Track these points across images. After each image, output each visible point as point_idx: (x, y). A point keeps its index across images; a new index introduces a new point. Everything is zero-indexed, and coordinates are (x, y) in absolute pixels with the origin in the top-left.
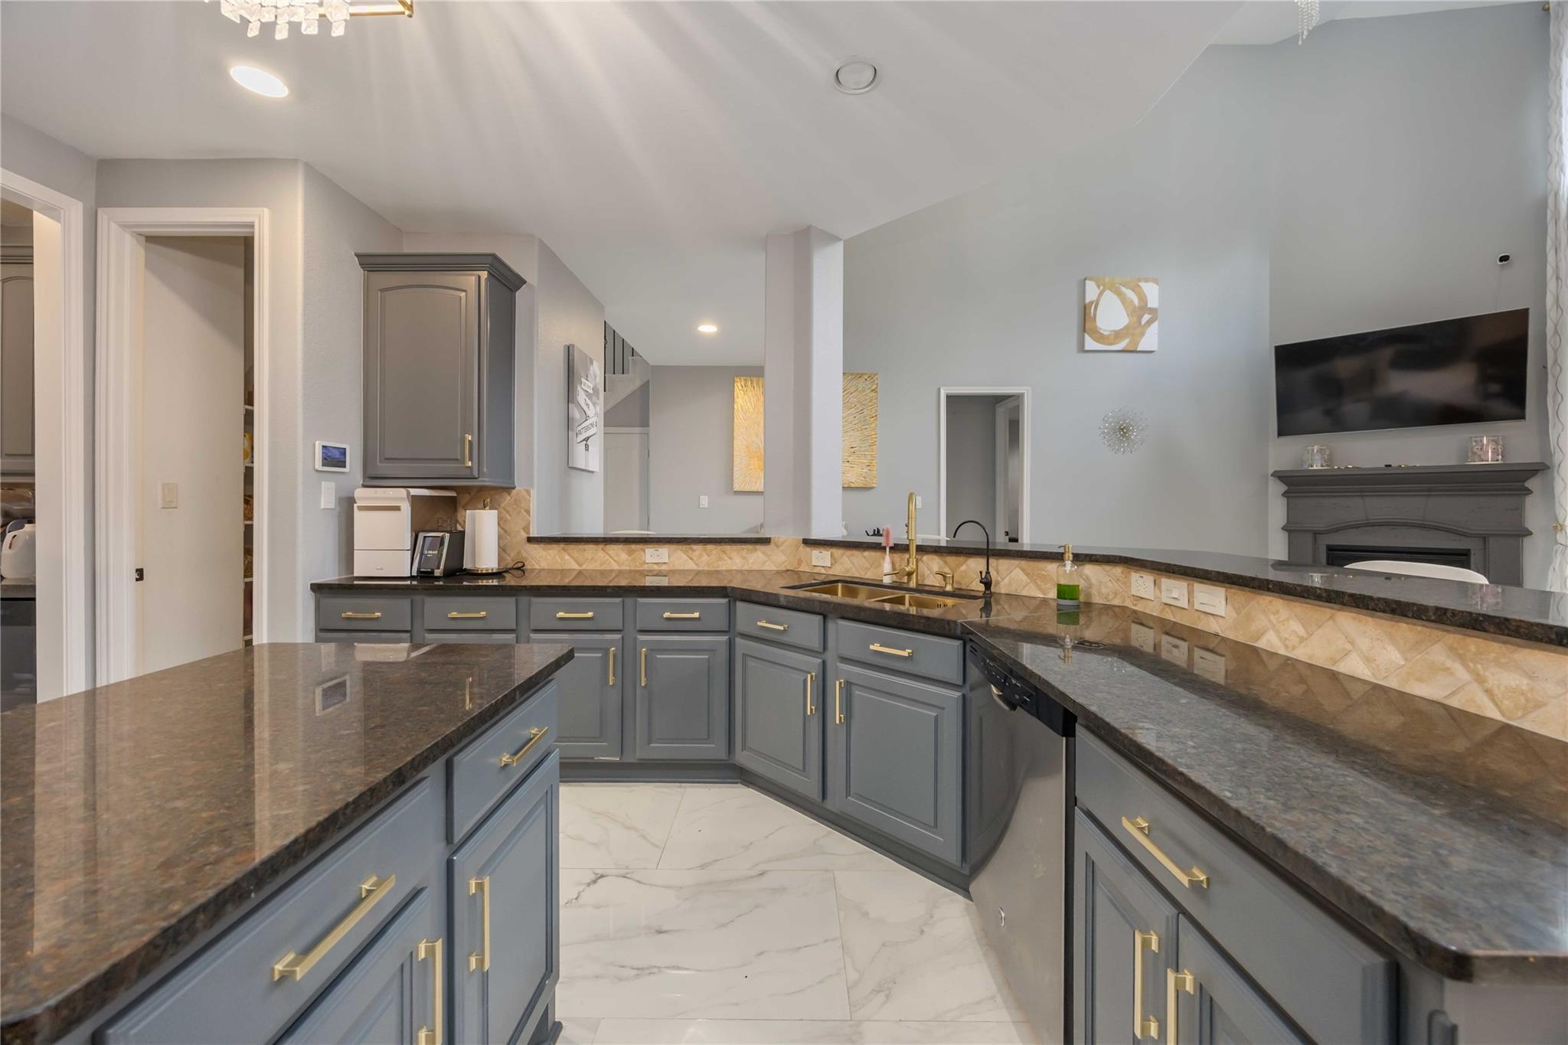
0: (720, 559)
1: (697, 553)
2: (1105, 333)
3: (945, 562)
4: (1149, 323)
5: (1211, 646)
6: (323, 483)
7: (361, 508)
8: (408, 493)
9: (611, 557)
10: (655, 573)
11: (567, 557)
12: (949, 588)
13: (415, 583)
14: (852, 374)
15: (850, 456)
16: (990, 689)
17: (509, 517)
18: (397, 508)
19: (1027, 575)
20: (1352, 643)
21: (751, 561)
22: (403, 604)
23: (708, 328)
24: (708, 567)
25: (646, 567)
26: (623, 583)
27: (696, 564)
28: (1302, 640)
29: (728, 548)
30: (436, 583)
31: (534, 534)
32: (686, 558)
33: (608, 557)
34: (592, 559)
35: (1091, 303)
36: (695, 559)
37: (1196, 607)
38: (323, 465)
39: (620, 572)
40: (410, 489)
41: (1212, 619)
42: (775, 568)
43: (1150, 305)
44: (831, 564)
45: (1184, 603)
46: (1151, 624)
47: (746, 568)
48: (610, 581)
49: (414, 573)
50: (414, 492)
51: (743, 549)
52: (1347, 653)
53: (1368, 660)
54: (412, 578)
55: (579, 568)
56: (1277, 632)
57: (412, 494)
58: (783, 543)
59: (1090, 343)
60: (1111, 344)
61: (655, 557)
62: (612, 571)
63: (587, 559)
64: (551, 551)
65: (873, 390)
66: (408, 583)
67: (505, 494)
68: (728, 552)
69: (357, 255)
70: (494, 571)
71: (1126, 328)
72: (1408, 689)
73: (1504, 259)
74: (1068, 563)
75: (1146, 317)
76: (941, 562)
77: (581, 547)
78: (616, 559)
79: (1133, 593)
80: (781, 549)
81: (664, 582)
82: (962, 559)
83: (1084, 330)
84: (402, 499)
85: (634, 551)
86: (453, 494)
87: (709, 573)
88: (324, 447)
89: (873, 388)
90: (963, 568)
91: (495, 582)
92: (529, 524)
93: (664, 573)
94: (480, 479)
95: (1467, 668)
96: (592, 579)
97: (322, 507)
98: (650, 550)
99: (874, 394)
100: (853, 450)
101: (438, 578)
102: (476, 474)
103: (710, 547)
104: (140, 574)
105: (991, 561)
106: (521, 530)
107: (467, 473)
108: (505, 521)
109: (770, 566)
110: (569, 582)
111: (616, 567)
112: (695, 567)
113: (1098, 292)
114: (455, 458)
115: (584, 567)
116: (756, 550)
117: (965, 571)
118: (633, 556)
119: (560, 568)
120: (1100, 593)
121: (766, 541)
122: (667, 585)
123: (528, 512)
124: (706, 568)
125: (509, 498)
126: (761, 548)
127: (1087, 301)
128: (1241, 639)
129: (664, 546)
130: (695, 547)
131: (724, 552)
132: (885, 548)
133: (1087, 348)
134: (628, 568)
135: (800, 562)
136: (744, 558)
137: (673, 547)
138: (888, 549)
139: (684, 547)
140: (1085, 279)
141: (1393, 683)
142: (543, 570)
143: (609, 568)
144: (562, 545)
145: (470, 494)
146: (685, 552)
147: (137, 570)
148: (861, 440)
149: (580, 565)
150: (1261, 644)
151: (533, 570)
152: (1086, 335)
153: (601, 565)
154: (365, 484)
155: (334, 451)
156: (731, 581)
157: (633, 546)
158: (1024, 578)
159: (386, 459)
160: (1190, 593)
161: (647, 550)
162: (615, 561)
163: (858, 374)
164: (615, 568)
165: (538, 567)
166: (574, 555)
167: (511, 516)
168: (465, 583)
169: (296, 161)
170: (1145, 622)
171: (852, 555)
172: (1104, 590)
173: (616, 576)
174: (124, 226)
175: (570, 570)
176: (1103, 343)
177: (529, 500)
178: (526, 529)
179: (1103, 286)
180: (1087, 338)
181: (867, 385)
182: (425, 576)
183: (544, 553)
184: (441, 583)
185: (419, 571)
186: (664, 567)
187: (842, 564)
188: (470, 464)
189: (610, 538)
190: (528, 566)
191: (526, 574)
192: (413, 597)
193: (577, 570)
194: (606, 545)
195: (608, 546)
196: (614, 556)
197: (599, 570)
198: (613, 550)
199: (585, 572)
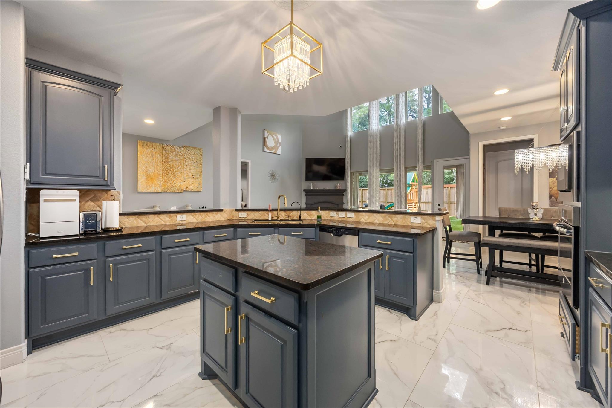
0: (206, 217)
1: (197, 216)
2: (269, 147)
3: (286, 213)
4: (279, 146)
5: (350, 223)
7: (46, 201)
9: (161, 219)
10: (181, 224)
11: (140, 221)
12: (290, 219)
13: (81, 237)
14: (192, 147)
15: (192, 179)
16: (331, 234)
18: (74, 200)
19: (308, 214)
20: (376, 218)
21: (216, 217)
23: (149, 121)
24: (201, 220)
25: (177, 222)
26: (167, 229)
27: (197, 220)
28: (368, 219)
29: (208, 213)
31: (122, 212)
32: (193, 218)
33: (160, 220)
34: (152, 221)
35: (266, 137)
36: (196, 218)
37: (347, 217)
39: (165, 225)
41: (350, 218)
42: (224, 219)
43: (279, 141)
44: (247, 216)
45: (344, 216)
46: (336, 222)
47: (214, 220)
48: (161, 229)
51: (214, 213)
52: (375, 220)
53: (378, 220)
54: (81, 235)
56: (364, 219)
58: (226, 211)
59: (266, 150)
60: (271, 150)
61: (181, 218)
63: (150, 221)
64: (131, 219)
65: (200, 155)
66: (78, 237)
68: (208, 215)
71: (274, 146)
72: (383, 223)
73: (341, 146)
74: (319, 211)
75: (278, 145)
76: (285, 213)
77: (147, 216)
78: (164, 220)
79: (331, 216)
80: (226, 212)
81: (185, 227)
82: (291, 212)
83: (264, 145)
84: (75, 196)
85: (172, 216)
87: (202, 223)
89: (201, 154)
90: (291, 214)
93: (184, 224)
95: (391, 218)
96: (152, 229)
98: (178, 215)
99: (201, 156)
100: (193, 177)
102: (109, 184)
103: (202, 213)
105: (301, 212)
107: (104, 183)
109: (222, 219)
111: (163, 223)
112: (196, 221)
113: (268, 135)
114: (97, 176)
115: (148, 224)
116: (218, 214)
117: (292, 215)
118: (171, 219)
119: (136, 226)
120: (323, 217)
121: (221, 210)
122: (186, 228)
124: (201, 221)
125: (107, 195)
126: (220, 213)
127: (265, 137)
128: (357, 221)
129: (185, 214)
130: (196, 214)
131: (207, 215)
132: (269, 210)
133: (265, 151)
134: (169, 223)
135: (233, 217)
136: (214, 217)
137: (188, 214)
138: (270, 210)
139: (192, 214)
140: (264, 130)
141: (382, 223)
143: (160, 224)
144: (137, 216)
146: (193, 216)
148: (196, 173)
149: (146, 224)
150: (361, 221)
152: (265, 147)
153: (156, 223)
156: (209, 225)
157: (172, 215)
158: (307, 215)
160: (346, 214)
161: (177, 216)
162: (163, 221)
163: (195, 148)
166: (143, 220)
170: (333, 221)
171: (255, 213)
172: (324, 216)
173: (164, 227)
175: (141, 226)
176: (269, 150)
177: (119, 196)
179: (269, 133)
180: (265, 148)
181: (198, 153)
183: (127, 220)
185: (82, 231)
186: (184, 222)
187: (250, 216)
188: (107, 179)
189: (163, 212)
193: (145, 226)
194: (159, 215)
195: (160, 215)
196: (162, 219)
197: (156, 225)
198: (163, 216)
199: (149, 227)
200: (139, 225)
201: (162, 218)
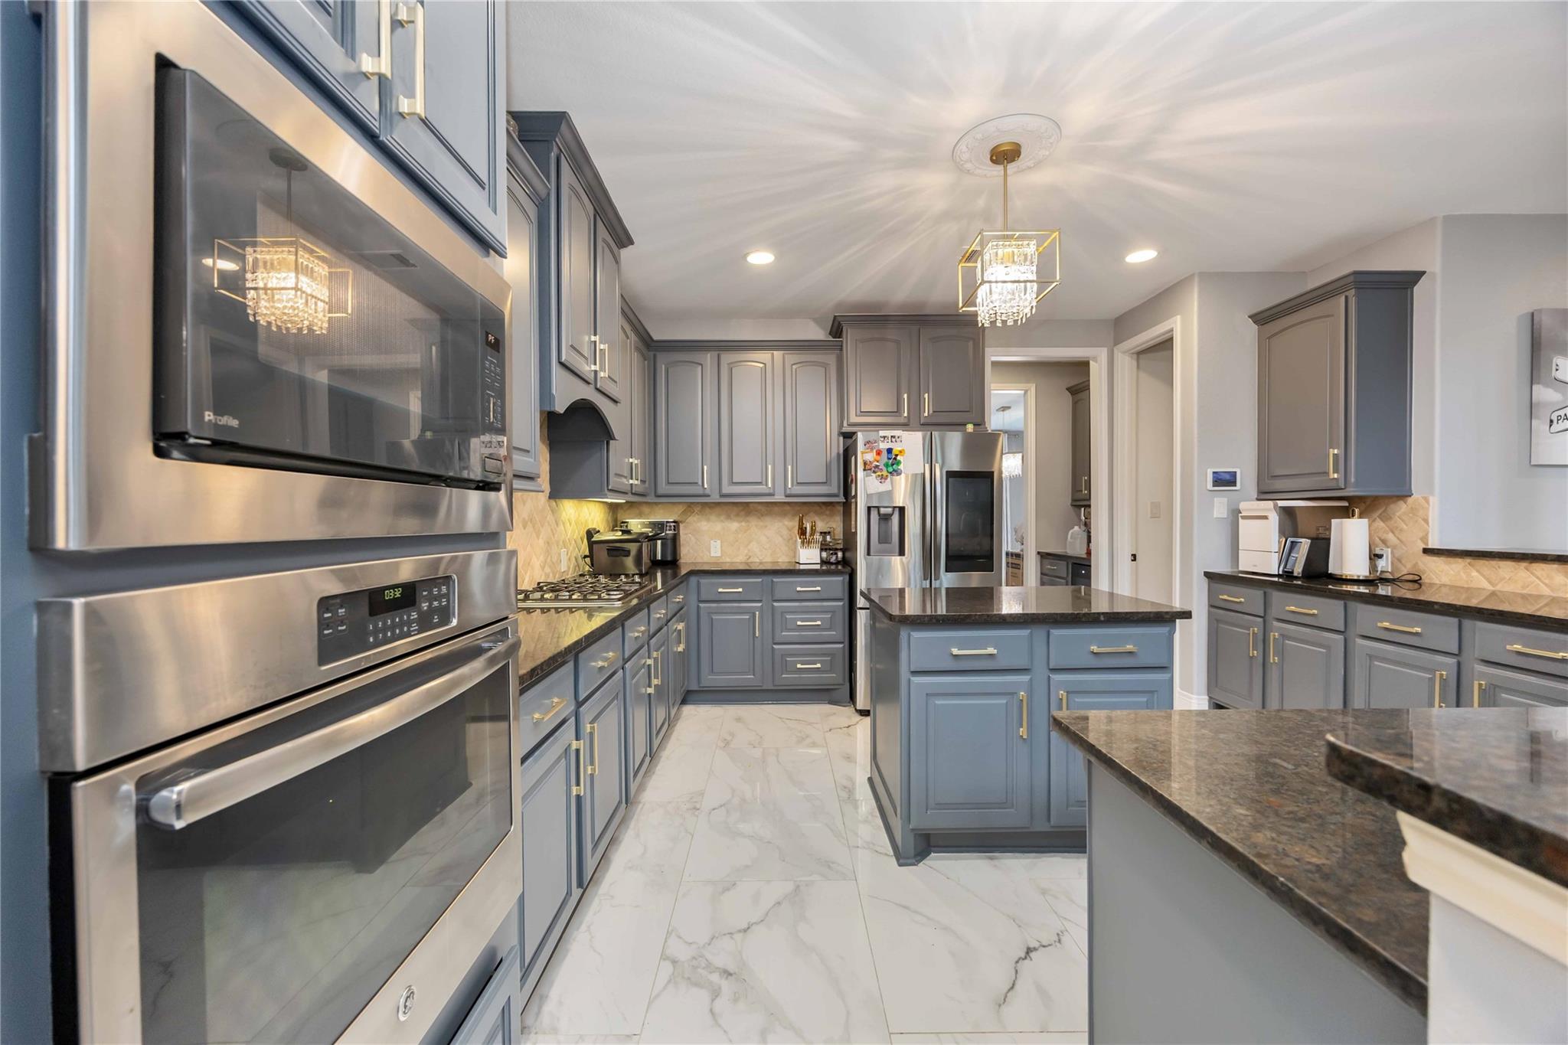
6: (1215, 499)
7: (1244, 518)
8: (1275, 506)
9: (1538, 578)
11: (1475, 574)
13: (1281, 580)
17: (1405, 526)
18: (1266, 518)
22: (1257, 594)
30: (1295, 582)
31: (1433, 544)
33: (1534, 579)
34: (1510, 579)
38: (1214, 486)
39: (1554, 600)
40: (1278, 502)
48: (1538, 610)
49: (1281, 573)
50: (1281, 503)
54: (1278, 576)
55: (1491, 588)
57: (1279, 505)
62: (1539, 597)
63: (1504, 579)
64: (1454, 566)
66: (1276, 579)
67: (1401, 503)
69: (1250, 317)
70: (1361, 578)
77: (1494, 563)
78: (1547, 581)
84: (1269, 510)
86: (1346, 504)
88: (1214, 473)
91: (1362, 589)
92: (1427, 534)
94: (1347, 489)
96: (1511, 604)
97: (1215, 516)
101: (1296, 578)
104: (1134, 557)
106: (1419, 541)
107: (1333, 485)
108: (1401, 530)
110: (1478, 604)
111: (1546, 591)
115: (1498, 588)
119: (1466, 586)
123: (1426, 521)
125: (1405, 506)
142: (1445, 585)
143: (1535, 593)
144: (1468, 560)
145: (1364, 503)
147: (1132, 555)
149: (1493, 585)
151: (1431, 585)
153: (1523, 587)
154: (1259, 498)
155: (1222, 474)
159: (1272, 477)
162: (1546, 585)
164: (1547, 594)
165: (1438, 582)
166: (1485, 573)
167: (1407, 525)
168: (1330, 587)
169: (1193, 275)
173: (1546, 605)
174: (1124, 352)
175: (1479, 589)
177: (1428, 508)
178: (1424, 539)
182: (1288, 575)
183: (1446, 567)
184: (1300, 583)
185: (1283, 571)
188: (1336, 476)
189: (1524, 554)
190: (1425, 579)
191: (1423, 587)
192: (1266, 590)
193: (1489, 590)
194: (1531, 563)
195: (1533, 564)
196: (1543, 579)
197: (1521, 594)
198: (1543, 569)
199: (1499, 594)
200: (1472, 585)
201: (1540, 576)
